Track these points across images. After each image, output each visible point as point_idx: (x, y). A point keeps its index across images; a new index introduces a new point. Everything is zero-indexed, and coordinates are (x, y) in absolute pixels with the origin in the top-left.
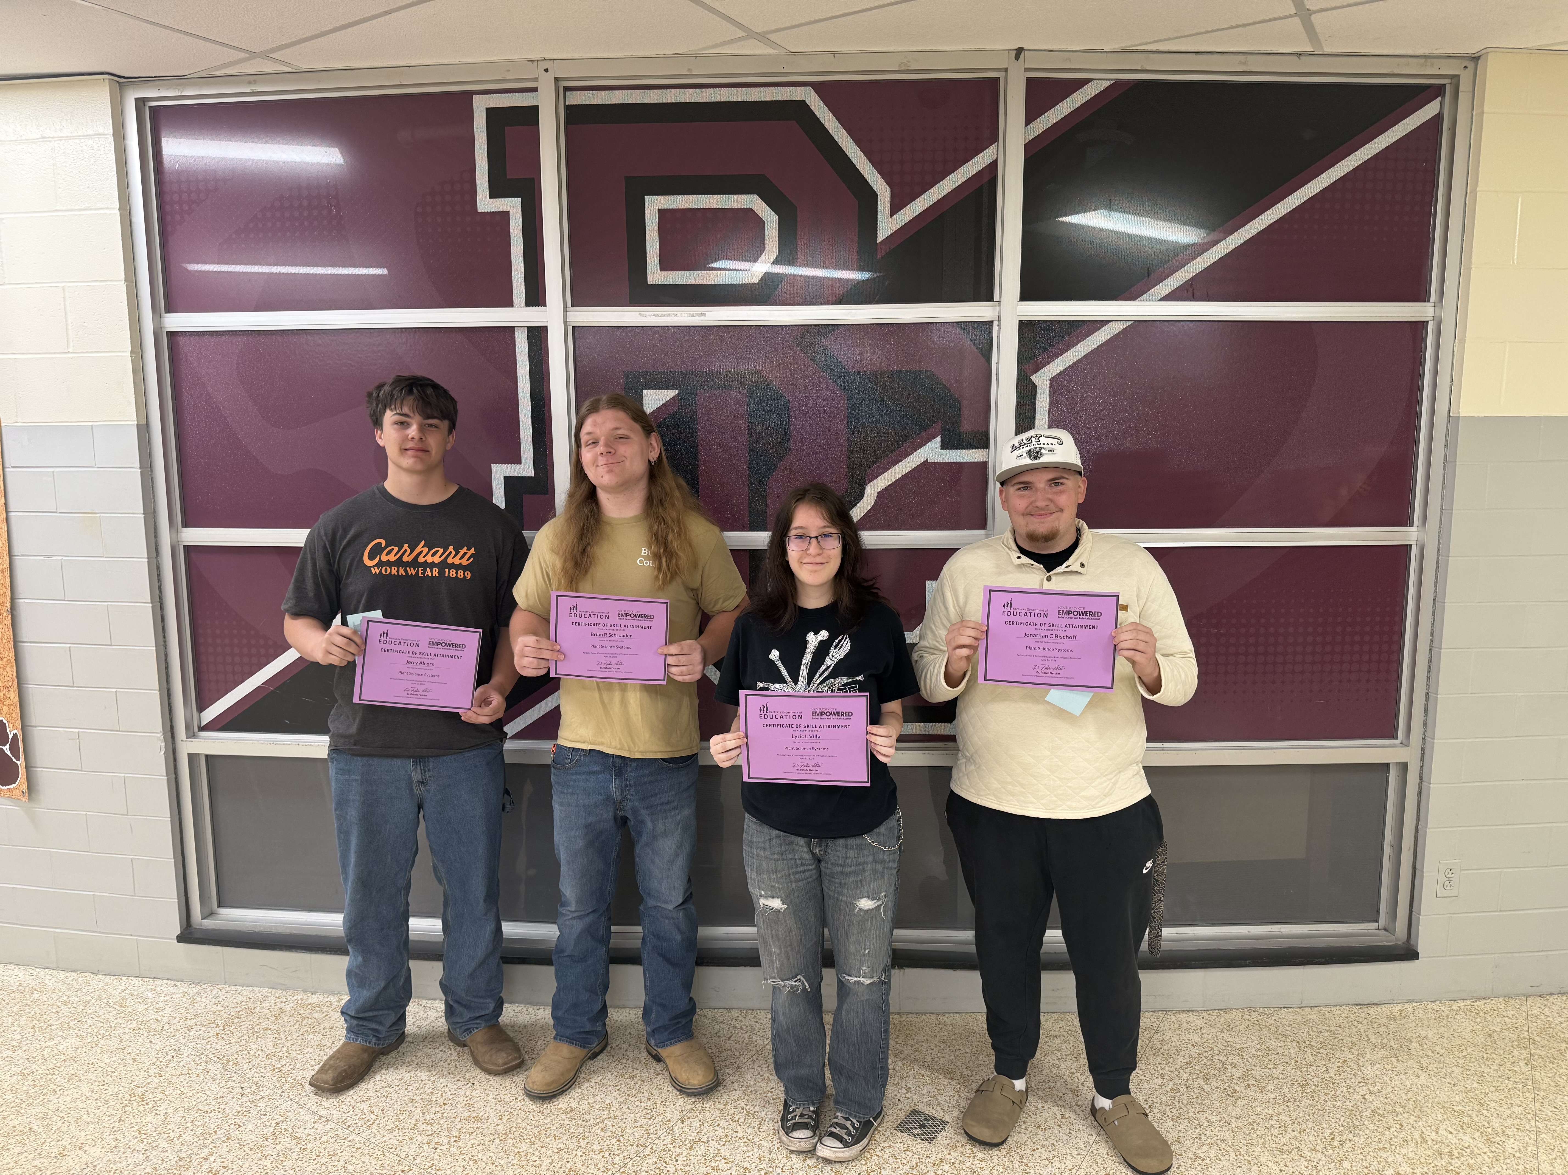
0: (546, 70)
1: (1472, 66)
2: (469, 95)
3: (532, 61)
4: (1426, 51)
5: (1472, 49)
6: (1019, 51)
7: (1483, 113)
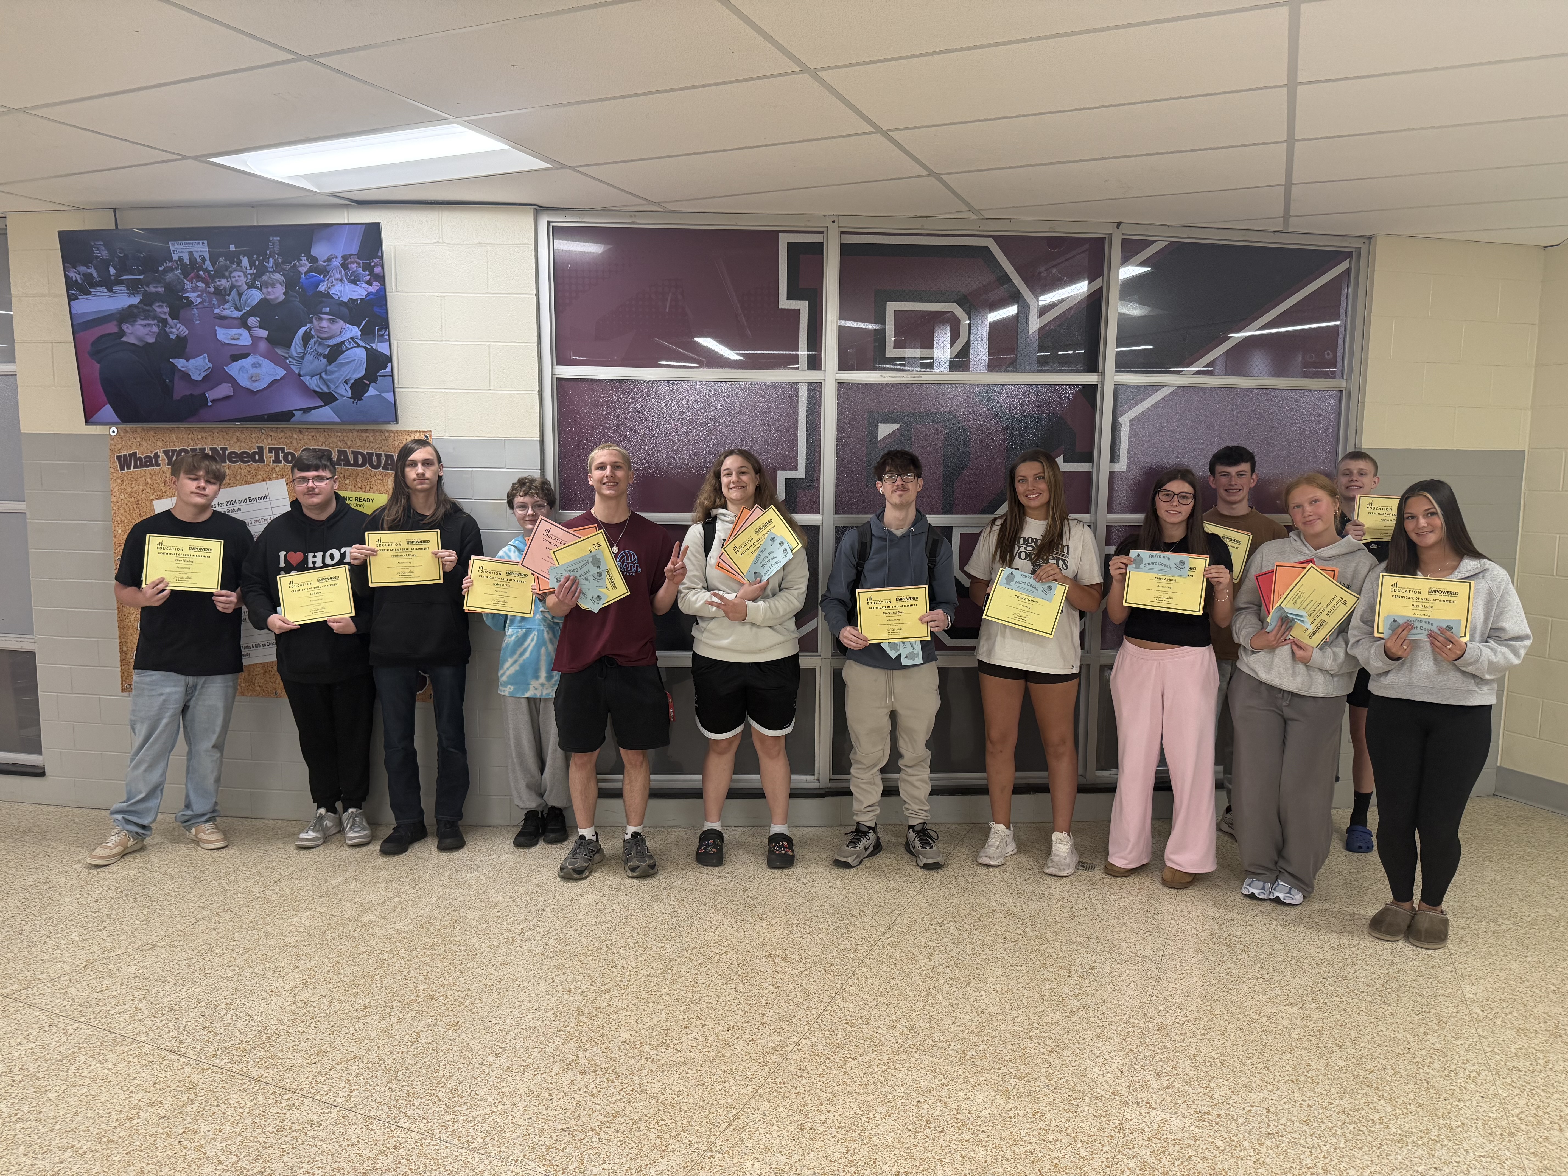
0: (833, 222)
1: (1367, 241)
2: (778, 233)
3: (825, 215)
4: (1344, 234)
5: (1368, 234)
6: (1119, 224)
7: (1374, 271)
